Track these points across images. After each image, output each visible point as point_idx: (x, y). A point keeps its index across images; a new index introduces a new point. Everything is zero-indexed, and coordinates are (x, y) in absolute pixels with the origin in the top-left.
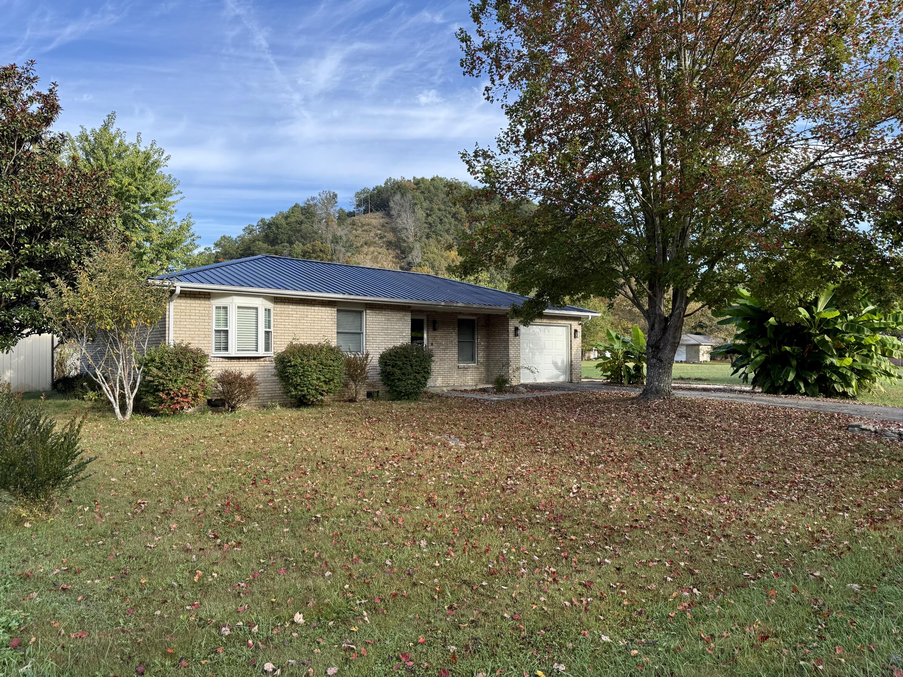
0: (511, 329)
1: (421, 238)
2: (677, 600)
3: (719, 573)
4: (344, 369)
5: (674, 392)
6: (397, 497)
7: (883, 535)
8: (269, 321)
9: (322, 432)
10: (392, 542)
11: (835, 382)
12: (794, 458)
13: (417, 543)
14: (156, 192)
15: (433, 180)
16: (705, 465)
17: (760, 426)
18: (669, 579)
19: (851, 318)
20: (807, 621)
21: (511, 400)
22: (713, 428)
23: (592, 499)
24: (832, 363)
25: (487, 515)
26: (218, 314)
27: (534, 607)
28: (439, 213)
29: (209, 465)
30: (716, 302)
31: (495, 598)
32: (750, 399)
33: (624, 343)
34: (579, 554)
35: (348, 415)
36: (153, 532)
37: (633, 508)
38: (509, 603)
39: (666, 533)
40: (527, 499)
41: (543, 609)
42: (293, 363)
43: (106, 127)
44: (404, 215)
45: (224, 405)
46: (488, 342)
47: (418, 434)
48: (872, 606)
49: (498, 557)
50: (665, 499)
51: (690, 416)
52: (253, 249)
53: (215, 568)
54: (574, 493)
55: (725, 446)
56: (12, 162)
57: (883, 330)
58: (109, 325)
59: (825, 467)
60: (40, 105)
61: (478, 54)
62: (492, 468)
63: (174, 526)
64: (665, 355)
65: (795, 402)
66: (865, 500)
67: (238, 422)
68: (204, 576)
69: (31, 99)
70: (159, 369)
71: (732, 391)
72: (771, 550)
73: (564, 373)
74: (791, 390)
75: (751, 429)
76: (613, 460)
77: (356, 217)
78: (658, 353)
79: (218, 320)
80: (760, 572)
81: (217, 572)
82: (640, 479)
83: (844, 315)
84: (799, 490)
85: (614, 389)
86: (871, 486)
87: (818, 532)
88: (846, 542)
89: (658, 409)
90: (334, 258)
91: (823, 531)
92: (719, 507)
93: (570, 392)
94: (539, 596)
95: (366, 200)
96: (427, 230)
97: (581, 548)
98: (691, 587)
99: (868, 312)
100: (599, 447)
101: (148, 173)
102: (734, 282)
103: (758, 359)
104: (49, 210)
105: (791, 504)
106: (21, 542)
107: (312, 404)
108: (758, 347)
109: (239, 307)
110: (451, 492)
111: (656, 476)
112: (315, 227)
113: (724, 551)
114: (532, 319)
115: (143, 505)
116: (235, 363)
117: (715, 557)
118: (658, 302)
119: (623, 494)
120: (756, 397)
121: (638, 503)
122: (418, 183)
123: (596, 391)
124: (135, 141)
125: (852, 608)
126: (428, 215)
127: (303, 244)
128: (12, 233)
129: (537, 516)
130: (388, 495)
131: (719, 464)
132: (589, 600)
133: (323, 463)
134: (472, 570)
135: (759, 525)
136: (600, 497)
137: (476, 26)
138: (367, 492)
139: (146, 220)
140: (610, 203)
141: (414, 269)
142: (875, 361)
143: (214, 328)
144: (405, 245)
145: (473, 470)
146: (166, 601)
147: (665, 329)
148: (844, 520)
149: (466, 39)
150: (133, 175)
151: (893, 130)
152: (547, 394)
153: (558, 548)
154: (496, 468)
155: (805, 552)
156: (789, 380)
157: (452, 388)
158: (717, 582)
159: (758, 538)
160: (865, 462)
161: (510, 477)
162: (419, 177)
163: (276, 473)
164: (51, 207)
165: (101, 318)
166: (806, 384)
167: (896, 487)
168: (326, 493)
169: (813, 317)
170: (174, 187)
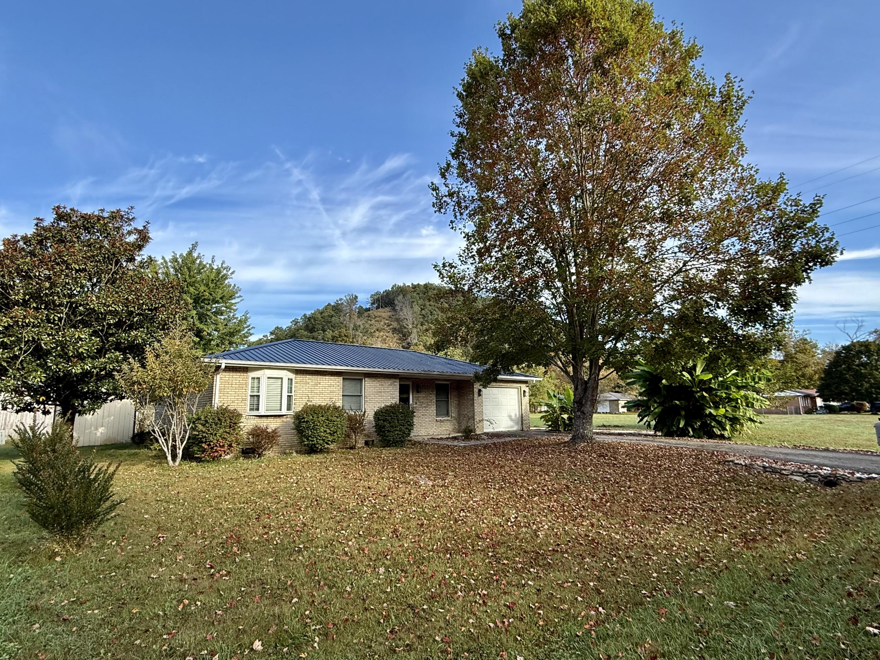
0: (476, 391)
1: (417, 325)
2: (584, 619)
3: (621, 592)
4: (346, 423)
5: (595, 436)
6: (369, 528)
7: (754, 554)
8: (291, 388)
9: (323, 474)
10: (356, 569)
11: (714, 427)
12: (685, 488)
13: (377, 570)
14: (224, 296)
16: (616, 495)
17: (659, 462)
18: (580, 599)
19: (721, 379)
20: (691, 640)
21: (474, 446)
22: (624, 464)
23: (526, 527)
24: (710, 413)
25: (439, 543)
26: (253, 383)
27: (463, 629)
28: (430, 308)
29: (227, 503)
30: (621, 369)
31: (431, 621)
32: (652, 441)
33: (560, 400)
34: (508, 576)
35: (347, 459)
36: (161, 564)
37: (556, 534)
38: (443, 625)
39: (581, 555)
40: (473, 528)
41: (470, 631)
42: (306, 420)
43: (190, 253)
44: (405, 310)
45: (253, 453)
46: (459, 401)
47: (397, 475)
48: (745, 623)
49: (440, 582)
50: (583, 525)
51: (607, 455)
52: (297, 335)
53: (201, 597)
54: (511, 522)
55: (632, 479)
56: (110, 275)
57: (745, 387)
58: (166, 393)
59: (708, 495)
60: (135, 237)
61: (445, 199)
62: (450, 502)
63: (181, 557)
64: (587, 408)
65: (685, 442)
66: (740, 522)
67: (261, 466)
68: (189, 605)
69: (130, 233)
70: (204, 425)
71: (640, 435)
72: (665, 570)
73: (517, 424)
74: (683, 433)
75: (652, 465)
76: (545, 493)
77: (371, 312)
78: (581, 407)
79: (252, 387)
80: (656, 590)
81: (201, 601)
82: (565, 508)
83: (715, 377)
84: (688, 514)
85: (553, 435)
86: (744, 510)
87: (703, 551)
88: (725, 561)
89: (584, 450)
90: (355, 340)
91: (707, 550)
92: (625, 531)
93: (520, 439)
94: (468, 619)
95: (378, 300)
96: (422, 320)
97: (511, 571)
98: (598, 606)
99: (733, 374)
100: (536, 483)
101: (218, 283)
102: (633, 354)
103: (657, 410)
104: (132, 309)
105: (682, 527)
106: (47, 575)
107: (321, 451)
108: (655, 402)
109: (269, 378)
110: (413, 524)
111: (578, 505)
112: (342, 319)
113: (627, 571)
114: (488, 383)
115: (162, 539)
116: (264, 419)
117: (619, 577)
118: (579, 370)
119: (550, 522)
120: (658, 439)
121: (561, 530)
122: (415, 287)
123: (539, 437)
124: (210, 262)
125: (728, 626)
126: (422, 309)
127: (333, 331)
128: (104, 326)
129: (480, 543)
130: (362, 527)
131: (627, 494)
132: (510, 620)
133: (317, 500)
134: (418, 595)
135: (656, 546)
136: (532, 525)
137: (443, 181)
138: (345, 525)
139: (216, 317)
140: (542, 299)
141: (412, 347)
142: (741, 411)
143: (250, 394)
144: (406, 330)
145: (434, 505)
146: (148, 630)
147: (585, 390)
148: (723, 540)
149: (435, 189)
150: (207, 285)
151: (735, 246)
152: (503, 440)
153: (492, 572)
154: (453, 502)
155: (691, 570)
156: (681, 426)
157: (431, 437)
158: (619, 601)
159: (654, 558)
160: (739, 490)
161: (463, 510)
162: (415, 283)
163: (278, 509)
164: (134, 307)
165: (160, 387)
166: (694, 430)
167: (764, 511)
168: (312, 526)
169: (694, 379)
170: (237, 293)
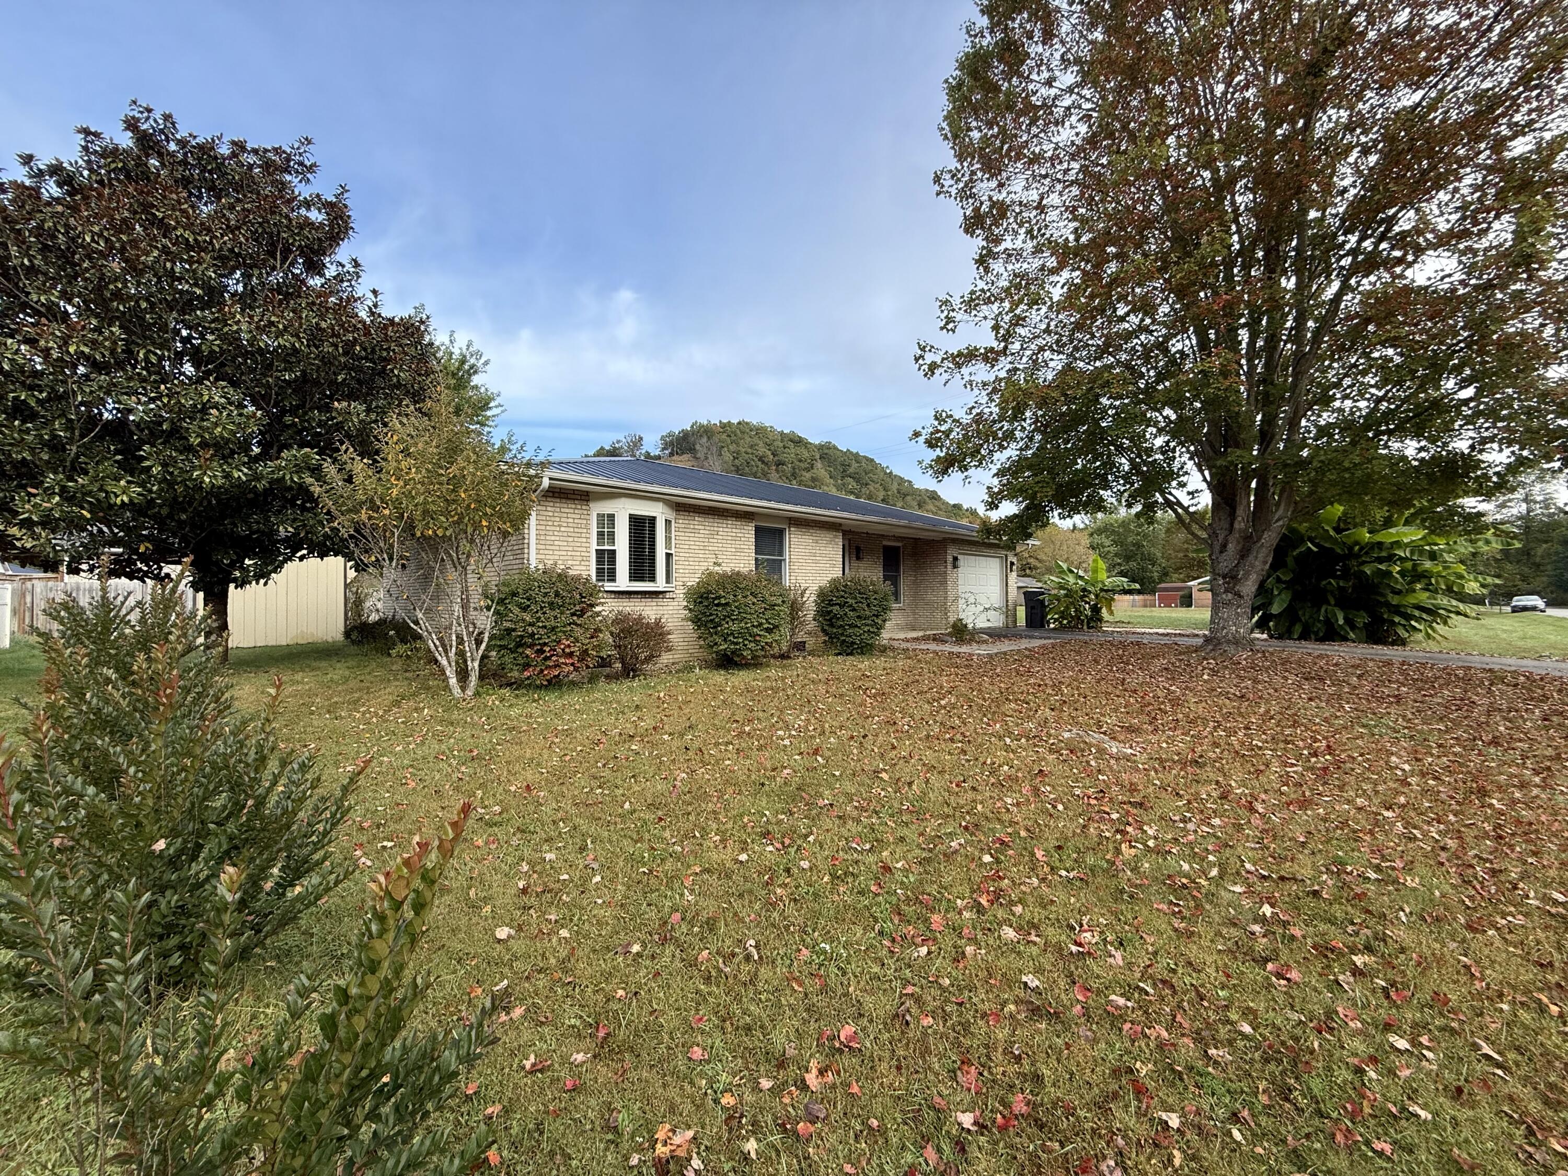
0: (950, 559)
8: (670, 538)
15: (739, 423)
26: (601, 525)
44: (710, 458)
46: (916, 576)
70: (525, 608)
77: (663, 460)
78: (1235, 585)
79: (601, 535)
107: (754, 664)
109: (631, 516)
116: (624, 601)
122: (724, 426)
124: (447, 341)
143: (595, 547)
156: (1341, 622)
162: (725, 421)
170: (493, 399)
